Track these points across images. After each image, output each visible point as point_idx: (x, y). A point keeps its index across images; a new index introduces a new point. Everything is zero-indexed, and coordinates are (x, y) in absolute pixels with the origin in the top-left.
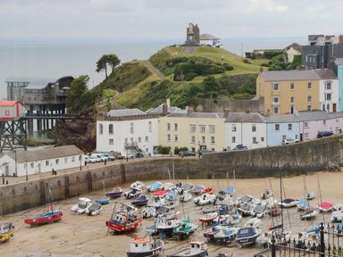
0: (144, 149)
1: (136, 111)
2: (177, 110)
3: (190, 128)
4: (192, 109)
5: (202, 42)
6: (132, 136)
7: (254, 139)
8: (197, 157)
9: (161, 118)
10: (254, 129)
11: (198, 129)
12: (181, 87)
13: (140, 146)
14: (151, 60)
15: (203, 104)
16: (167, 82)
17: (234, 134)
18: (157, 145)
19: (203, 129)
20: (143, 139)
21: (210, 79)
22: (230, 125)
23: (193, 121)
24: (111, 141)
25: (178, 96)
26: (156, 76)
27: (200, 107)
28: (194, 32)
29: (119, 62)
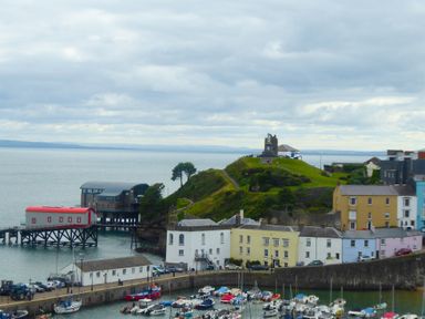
0: (214, 261)
1: (208, 222)
2: (251, 222)
3: (263, 241)
4: (265, 221)
5: (280, 153)
6: (203, 247)
7: (329, 254)
8: (269, 272)
9: (234, 230)
10: (329, 245)
11: (271, 242)
12: (256, 198)
13: (211, 258)
14: (226, 170)
15: (278, 217)
16: (242, 192)
17: (308, 249)
18: (229, 257)
19: (277, 242)
20: (214, 252)
21: (285, 191)
22: (304, 239)
23: (266, 233)
24: (181, 252)
25: (253, 208)
26: (231, 187)
27: (274, 220)
28: (272, 142)
29: (195, 170)
